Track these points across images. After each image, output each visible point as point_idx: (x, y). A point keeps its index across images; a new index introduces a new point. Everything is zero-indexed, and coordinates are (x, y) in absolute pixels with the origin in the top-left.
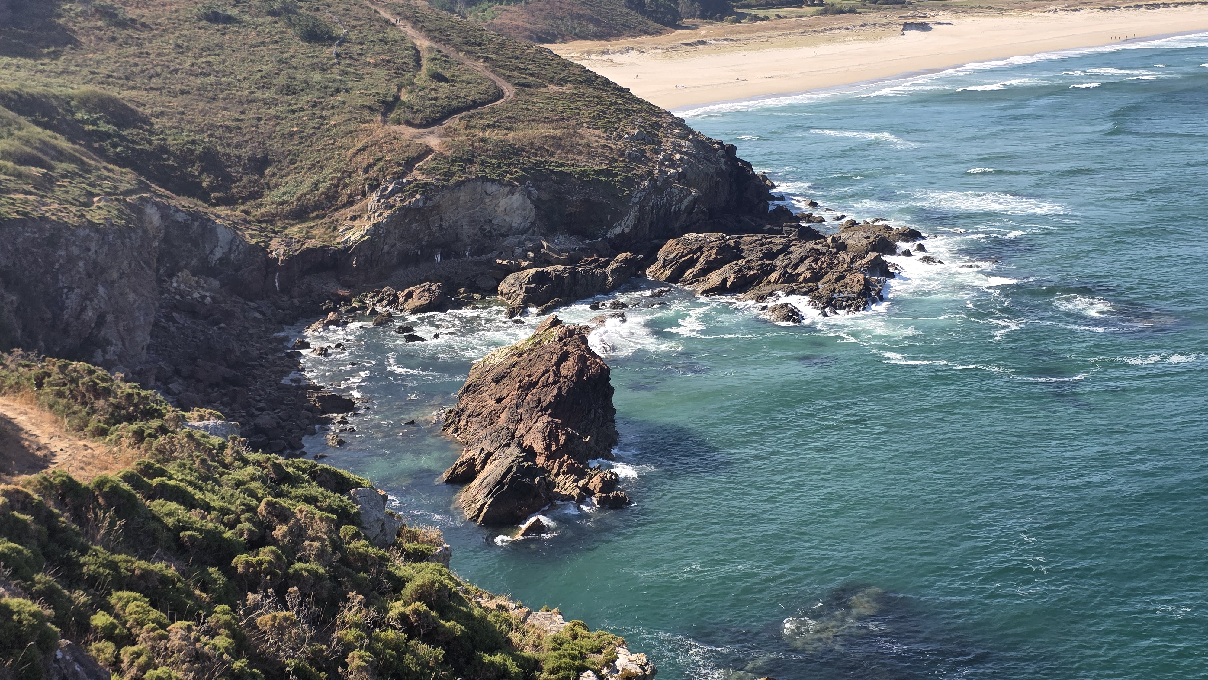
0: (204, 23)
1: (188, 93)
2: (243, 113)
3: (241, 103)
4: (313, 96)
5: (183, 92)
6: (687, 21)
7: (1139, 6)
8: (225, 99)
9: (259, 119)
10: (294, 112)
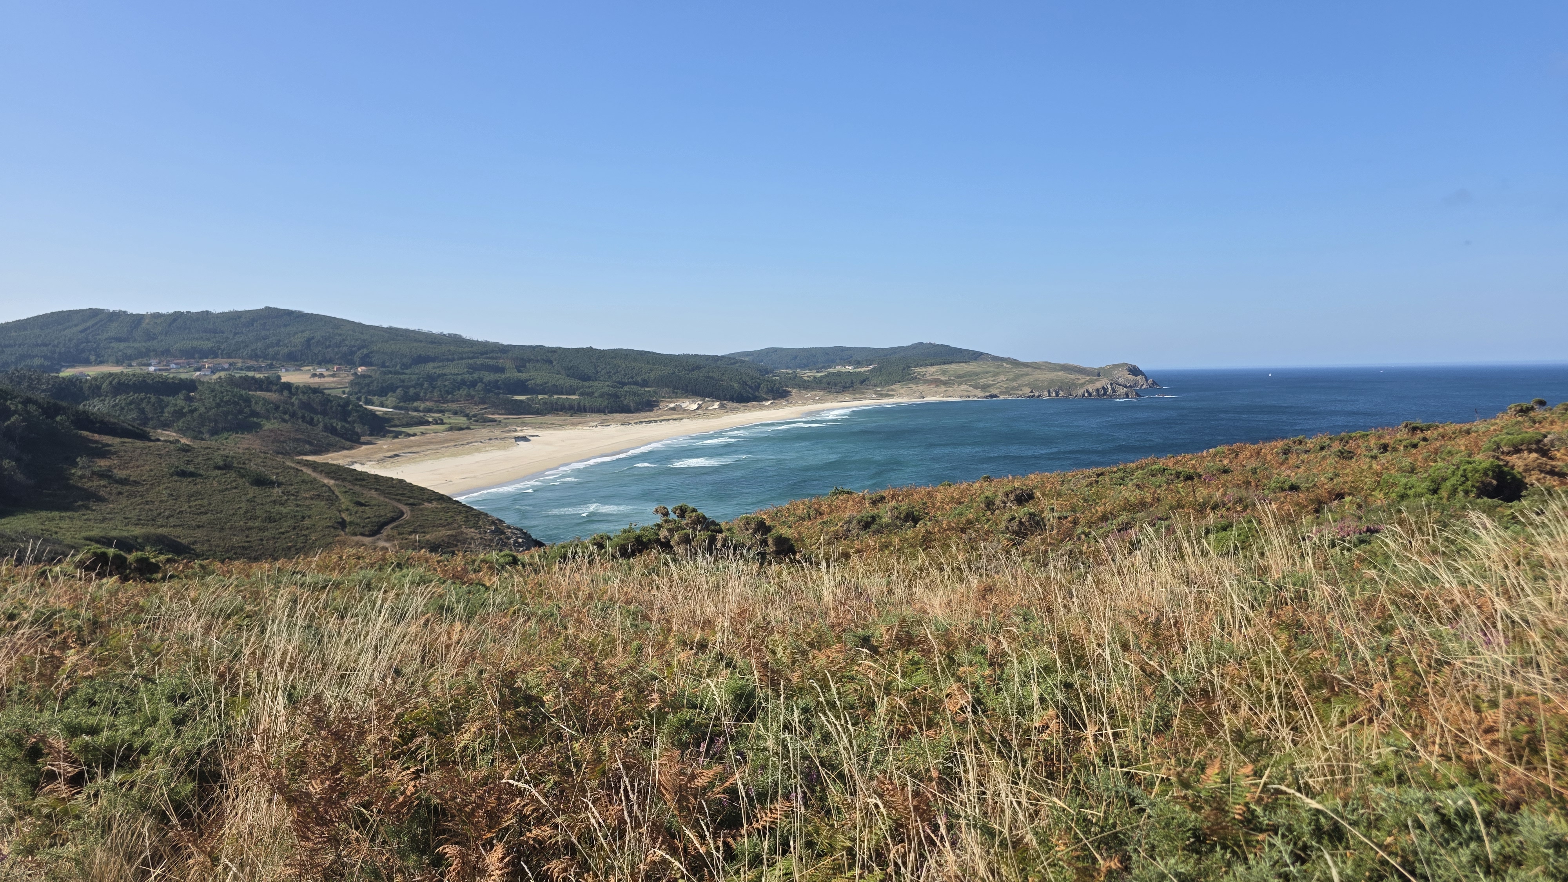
0: (176, 478)
1: (202, 526)
2: (247, 537)
3: (243, 531)
4: (291, 522)
5: (199, 527)
6: (363, 439)
7: (641, 422)
8: (230, 529)
9: (262, 540)
10: (283, 533)
